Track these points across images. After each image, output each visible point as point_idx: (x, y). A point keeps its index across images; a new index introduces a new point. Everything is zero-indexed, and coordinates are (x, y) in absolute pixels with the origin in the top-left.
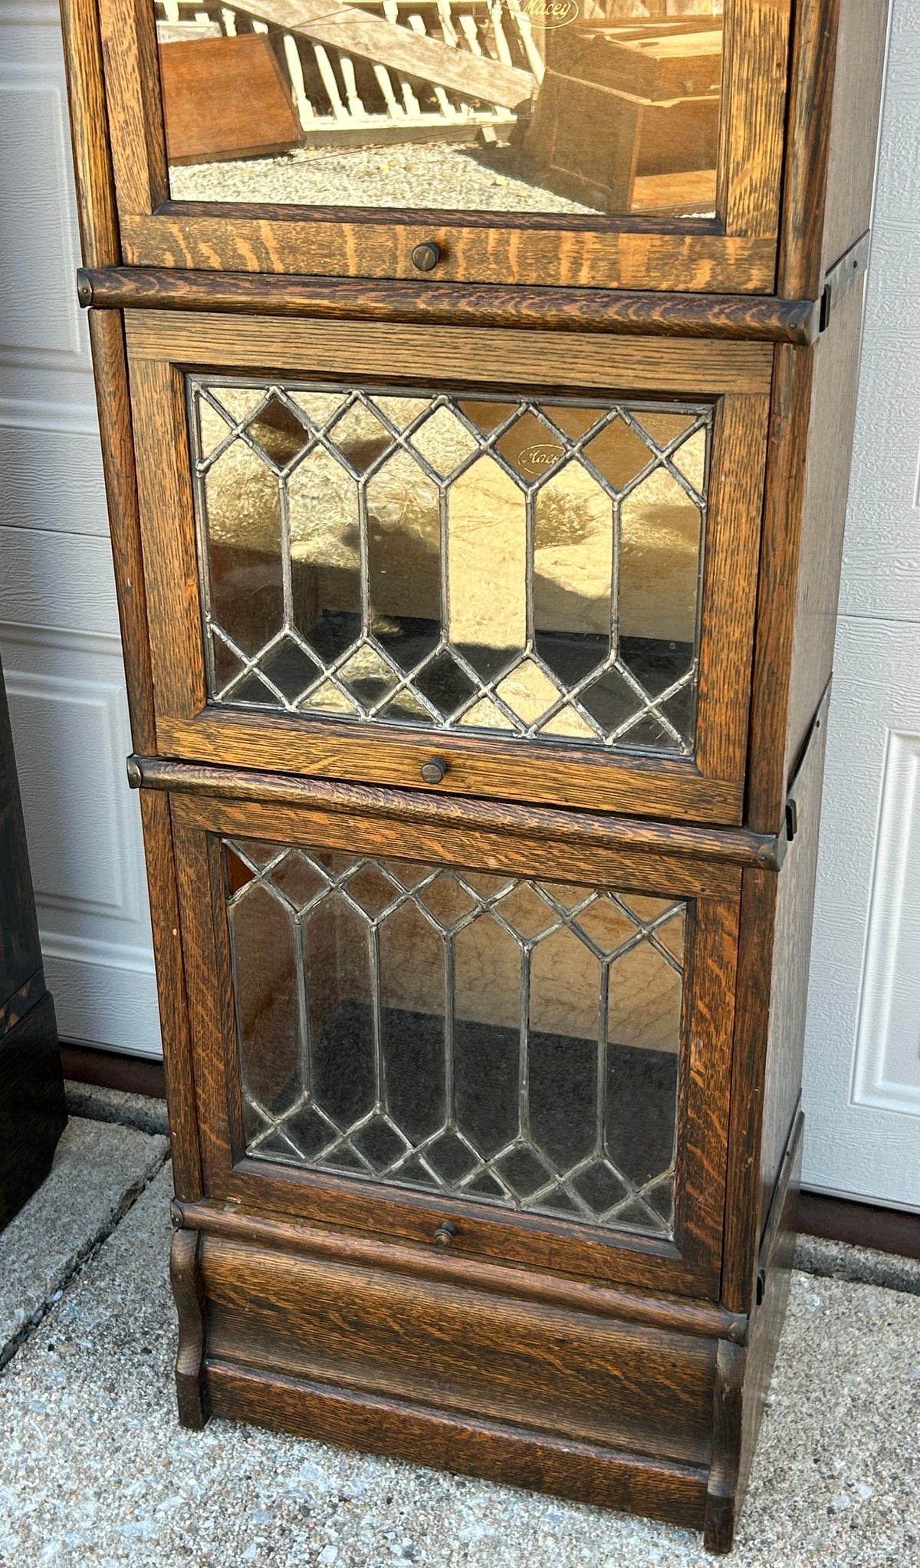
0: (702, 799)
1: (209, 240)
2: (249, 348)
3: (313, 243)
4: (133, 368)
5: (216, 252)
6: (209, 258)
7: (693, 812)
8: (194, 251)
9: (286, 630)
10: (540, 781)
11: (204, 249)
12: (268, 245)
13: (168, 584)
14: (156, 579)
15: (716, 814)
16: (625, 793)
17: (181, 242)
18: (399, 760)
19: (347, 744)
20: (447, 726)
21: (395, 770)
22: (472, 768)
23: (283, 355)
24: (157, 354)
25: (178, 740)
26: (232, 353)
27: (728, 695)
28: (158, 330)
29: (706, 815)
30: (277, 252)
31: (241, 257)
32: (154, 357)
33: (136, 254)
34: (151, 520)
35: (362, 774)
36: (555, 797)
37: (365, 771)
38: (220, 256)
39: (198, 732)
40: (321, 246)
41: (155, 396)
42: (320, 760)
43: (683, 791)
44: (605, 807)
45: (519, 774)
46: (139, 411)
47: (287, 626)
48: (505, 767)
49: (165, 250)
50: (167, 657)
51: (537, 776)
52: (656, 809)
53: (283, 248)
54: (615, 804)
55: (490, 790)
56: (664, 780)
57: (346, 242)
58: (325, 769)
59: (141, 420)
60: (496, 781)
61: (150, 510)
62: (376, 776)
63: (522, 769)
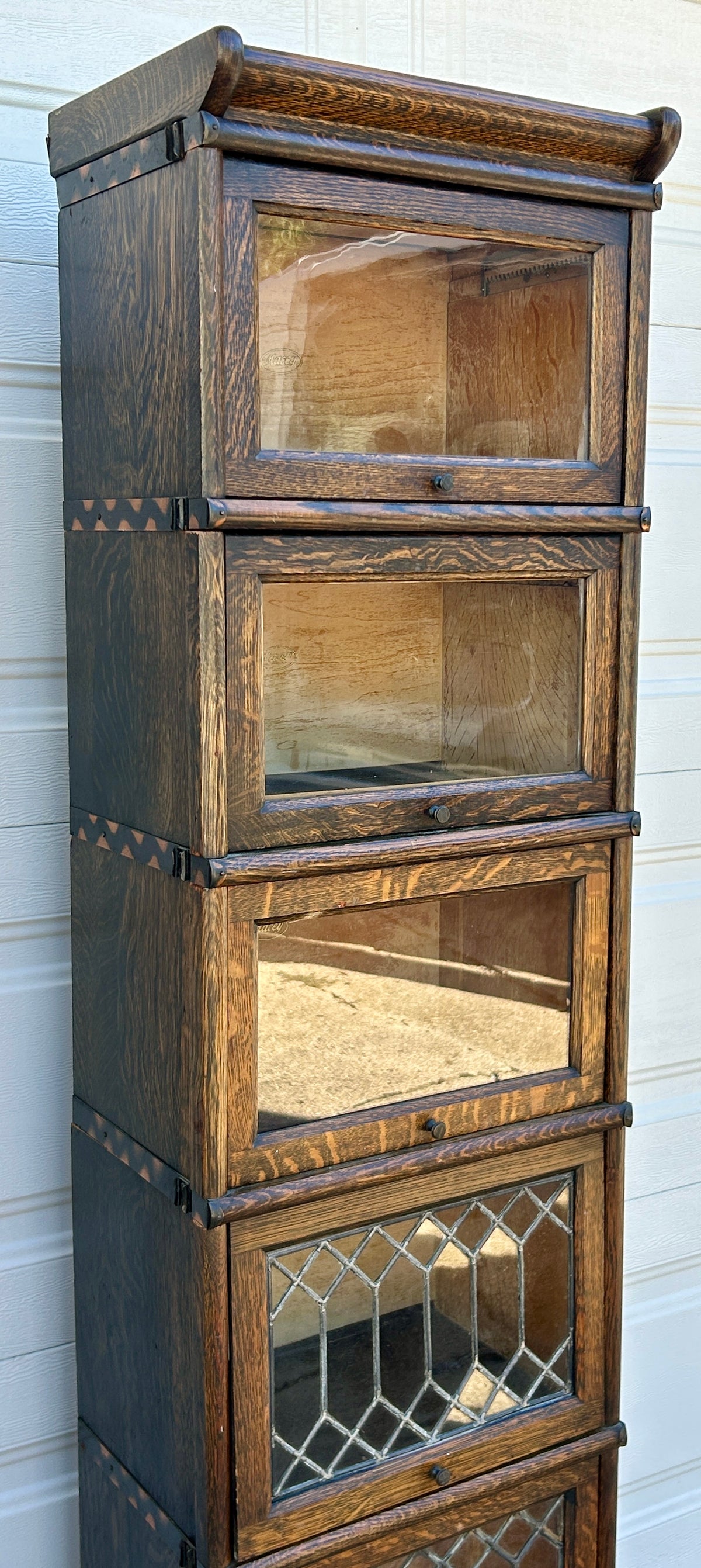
0: (585, 1418)
1: (292, 1155)
2: (318, 1221)
3: (360, 1138)
4: (234, 1261)
5: (295, 1162)
6: (290, 1167)
7: (580, 1429)
8: (280, 1165)
9: (325, 1416)
10: (497, 1451)
11: (287, 1162)
12: (330, 1147)
13: (253, 1417)
14: (244, 1418)
15: (591, 1425)
16: (544, 1435)
17: (272, 1162)
18: (409, 1480)
19: (376, 1484)
20: (434, 1439)
21: (408, 1488)
22: (458, 1461)
23: (339, 1218)
24: (252, 1246)
25: (255, 1541)
26: (307, 1228)
27: (595, 1343)
28: (254, 1229)
29: (587, 1428)
30: (337, 1150)
31: (313, 1160)
32: (251, 1249)
33: (238, 1178)
34: (242, 1372)
35: (387, 1502)
36: (505, 1458)
37: (389, 1499)
38: (298, 1163)
39: (270, 1528)
40: (365, 1139)
41: (250, 1277)
42: (358, 1506)
43: (574, 1418)
44: (533, 1451)
45: (486, 1452)
46: (238, 1293)
47: (325, 1413)
48: (478, 1451)
49: (259, 1170)
50: (249, 1476)
51: (495, 1449)
52: (561, 1437)
53: (340, 1146)
54: (539, 1446)
55: (467, 1473)
56: (564, 1415)
57: (380, 1132)
58: (363, 1511)
59: (238, 1298)
60: (471, 1464)
61: (241, 1366)
62: (397, 1498)
63: (486, 1448)
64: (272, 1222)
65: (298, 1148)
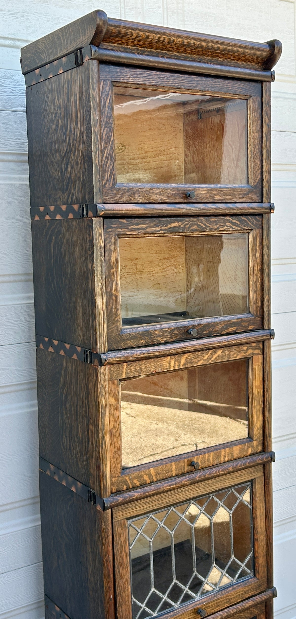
0: (260, 586)
1: (136, 479)
2: (148, 506)
3: (164, 470)
4: (115, 524)
5: (138, 481)
6: (136, 483)
7: (258, 591)
8: (132, 483)
9: (153, 589)
10: (224, 601)
11: (135, 481)
12: (153, 474)
13: (124, 591)
14: (120, 591)
15: (262, 589)
16: (243, 594)
17: (129, 482)
18: (189, 615)
19: (175, 618)
20: (198, 597)
21: (189, 618)
22: (208, 607)
23: (157, 504)
24: (122, 518)
26: (144, 509)
27: (262, 554)
28: (122, 511)
29: (260, 590)
30: (155, 476)
31: (145, 480)
33: (115, 489)
34: (119, 572)
36: (228, 604)
38: (140, 482)
40: (167, 470)
41: (121, 531)
43: (255, 586)
44: (239, 601)
45: (219, 602)
46: (116, 538)
47: (153, 588)
48: (216, 602)
49: (124, 485)
50: (123, 616)
52: (250, 594)
53: (156, 474)
54: (242, 598)
55: (212, 611)
56: (251, 585)
57: (172, 468)
59: (117, 540)
60: (214, 607)
61: (119, 569)
63: (220, 600)
64: (130, 507)
65: (139, 475)
